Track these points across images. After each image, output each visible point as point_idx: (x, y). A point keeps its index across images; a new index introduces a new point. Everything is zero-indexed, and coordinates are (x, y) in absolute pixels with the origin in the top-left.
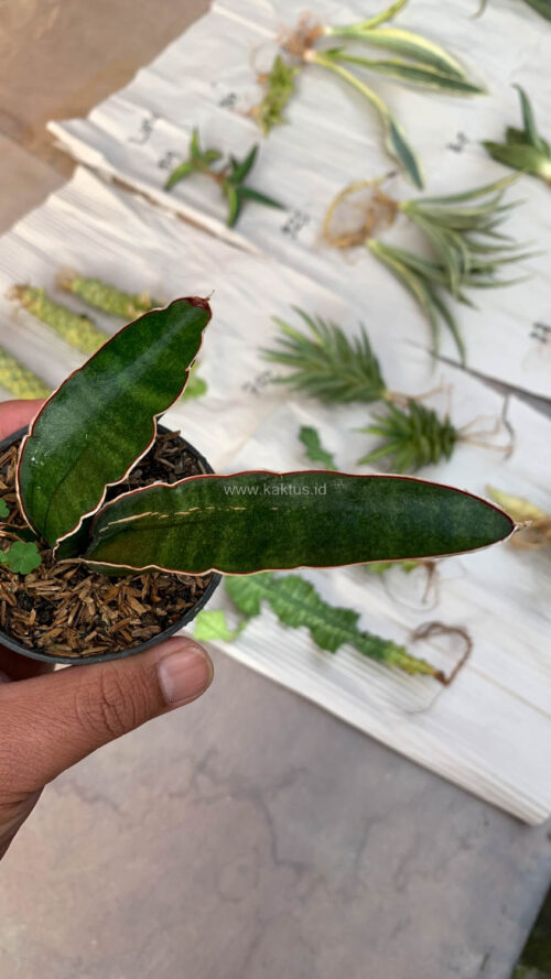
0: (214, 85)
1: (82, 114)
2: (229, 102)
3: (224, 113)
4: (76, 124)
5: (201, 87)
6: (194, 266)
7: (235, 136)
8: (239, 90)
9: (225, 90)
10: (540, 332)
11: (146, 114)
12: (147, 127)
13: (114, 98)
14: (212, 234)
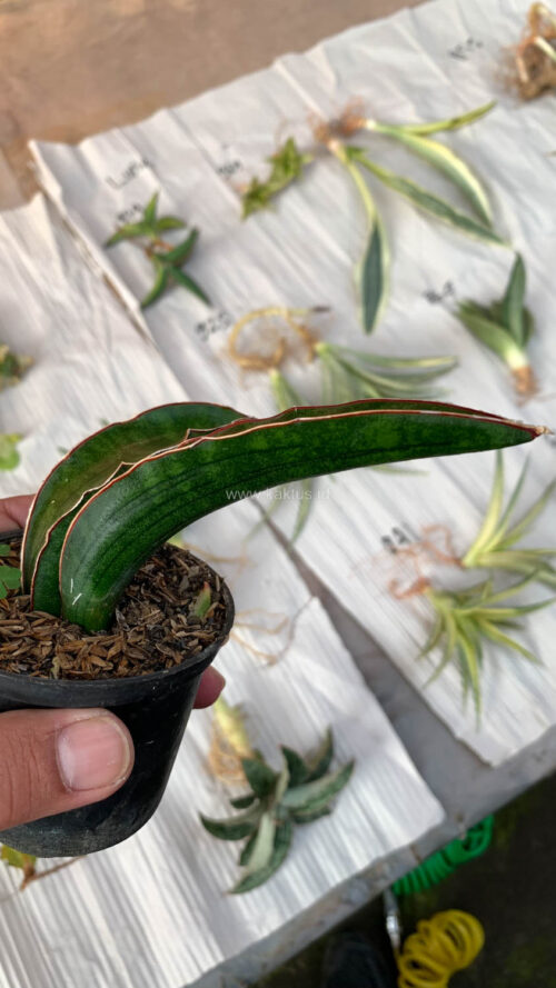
0: (225, 147)
1: (73, 140)
2: (227, 171)
3: (217, 181)
4: (61, 150)
5: (211, 145)
6: (86, 335)
7: (214, 208)
8: (244, 161)
9: (234, 155)
10: (395, 540)
11: (137, 158)
12: (131, 172)
13: (116, 132)
14: (124, 307)
